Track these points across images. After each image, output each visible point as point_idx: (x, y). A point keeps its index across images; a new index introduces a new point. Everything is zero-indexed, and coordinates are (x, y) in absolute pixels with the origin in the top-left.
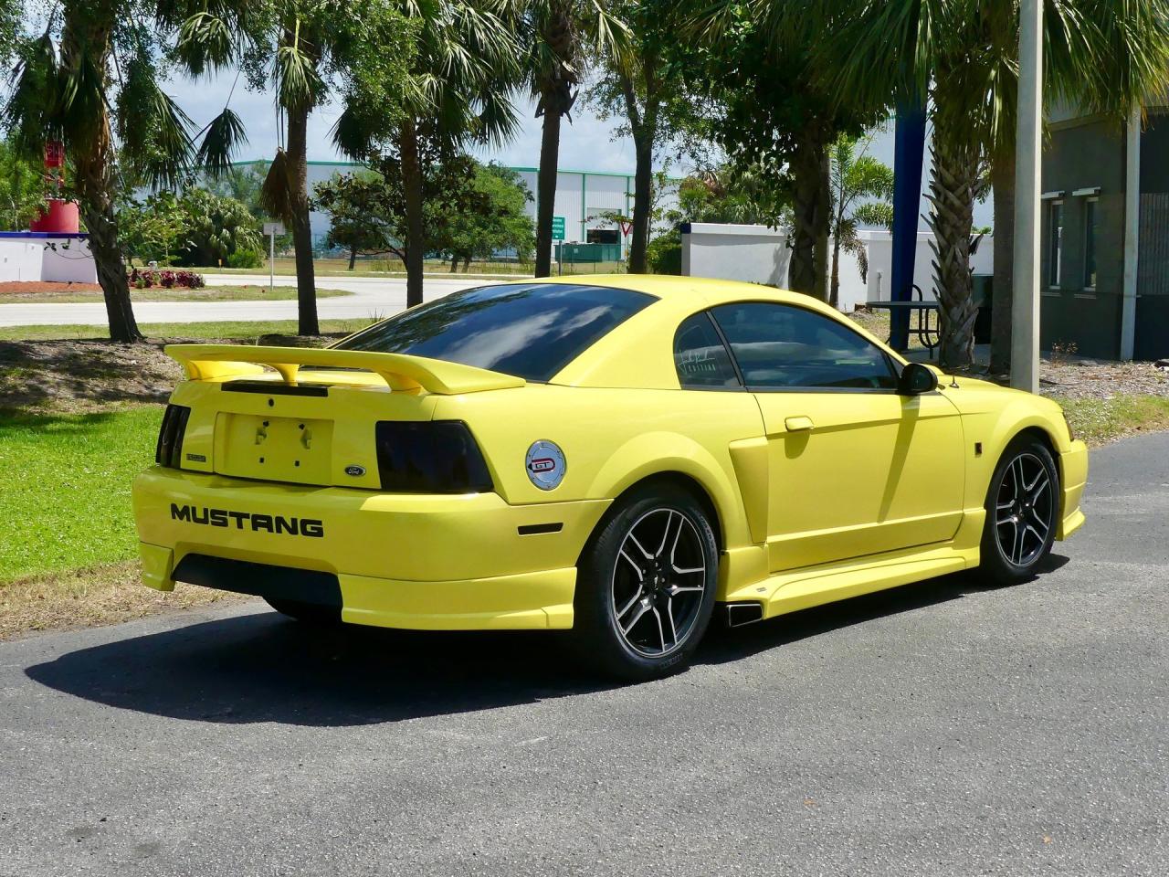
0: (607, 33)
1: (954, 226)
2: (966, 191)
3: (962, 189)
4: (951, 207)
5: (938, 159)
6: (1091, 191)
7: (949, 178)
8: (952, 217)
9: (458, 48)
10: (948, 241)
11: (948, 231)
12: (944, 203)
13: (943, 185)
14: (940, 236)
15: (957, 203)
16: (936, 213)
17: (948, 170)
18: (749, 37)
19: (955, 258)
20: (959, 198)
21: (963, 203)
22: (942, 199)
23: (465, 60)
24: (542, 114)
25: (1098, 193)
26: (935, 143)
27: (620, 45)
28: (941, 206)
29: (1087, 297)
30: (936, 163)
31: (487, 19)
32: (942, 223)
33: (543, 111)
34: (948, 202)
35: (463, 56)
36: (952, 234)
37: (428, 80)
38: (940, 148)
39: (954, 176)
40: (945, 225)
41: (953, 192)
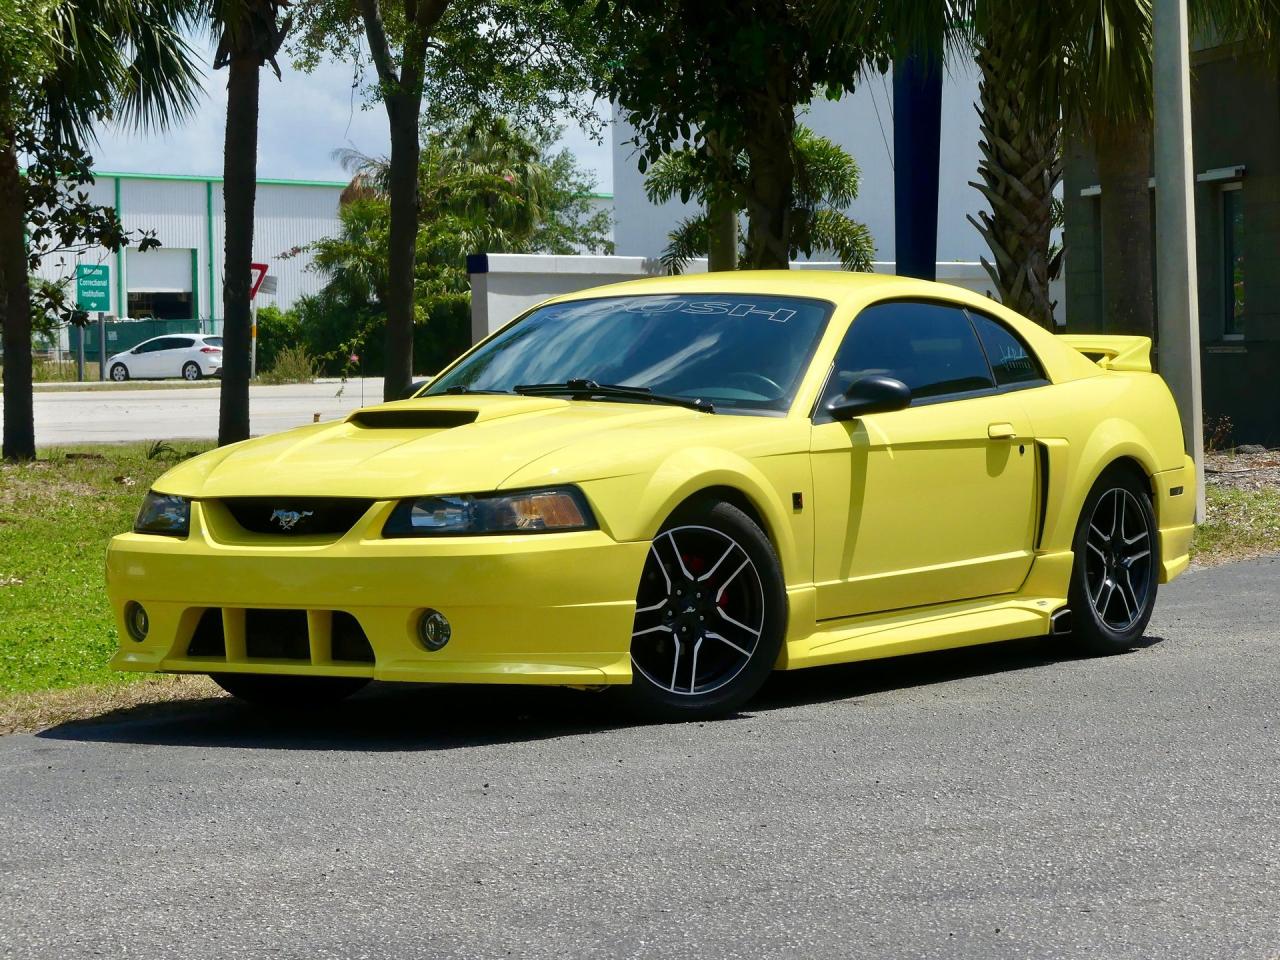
1: (1022, 234)
2: (1041, 174)
3: (1033, 172)
4: (1018, 202)
5: (991, 124)
6: (1229, 172)
7: (1012, 155)
8: (1019, 218)
10: (1013, 258)
11: (1014, 241)
12: (1005, 197)
13: (1002, 166)
14: (1000, 251)
15: (1027, 195)
16: (990, 212)
19: (1027, 285)
20: (1029, 187)
21: (1035, 194)
22: (1001, 188)
24: (225, 63)
25: (1242, 176)
26: (985, 97)
28: (1000, 202)
29: (1229, 350)
32: (1003, 228)
33: (228, 58)
34: (1011, 194)
36: (1020, 247)
39: (1021, 153)
40: (1008, 232)
41: (1019, 177)
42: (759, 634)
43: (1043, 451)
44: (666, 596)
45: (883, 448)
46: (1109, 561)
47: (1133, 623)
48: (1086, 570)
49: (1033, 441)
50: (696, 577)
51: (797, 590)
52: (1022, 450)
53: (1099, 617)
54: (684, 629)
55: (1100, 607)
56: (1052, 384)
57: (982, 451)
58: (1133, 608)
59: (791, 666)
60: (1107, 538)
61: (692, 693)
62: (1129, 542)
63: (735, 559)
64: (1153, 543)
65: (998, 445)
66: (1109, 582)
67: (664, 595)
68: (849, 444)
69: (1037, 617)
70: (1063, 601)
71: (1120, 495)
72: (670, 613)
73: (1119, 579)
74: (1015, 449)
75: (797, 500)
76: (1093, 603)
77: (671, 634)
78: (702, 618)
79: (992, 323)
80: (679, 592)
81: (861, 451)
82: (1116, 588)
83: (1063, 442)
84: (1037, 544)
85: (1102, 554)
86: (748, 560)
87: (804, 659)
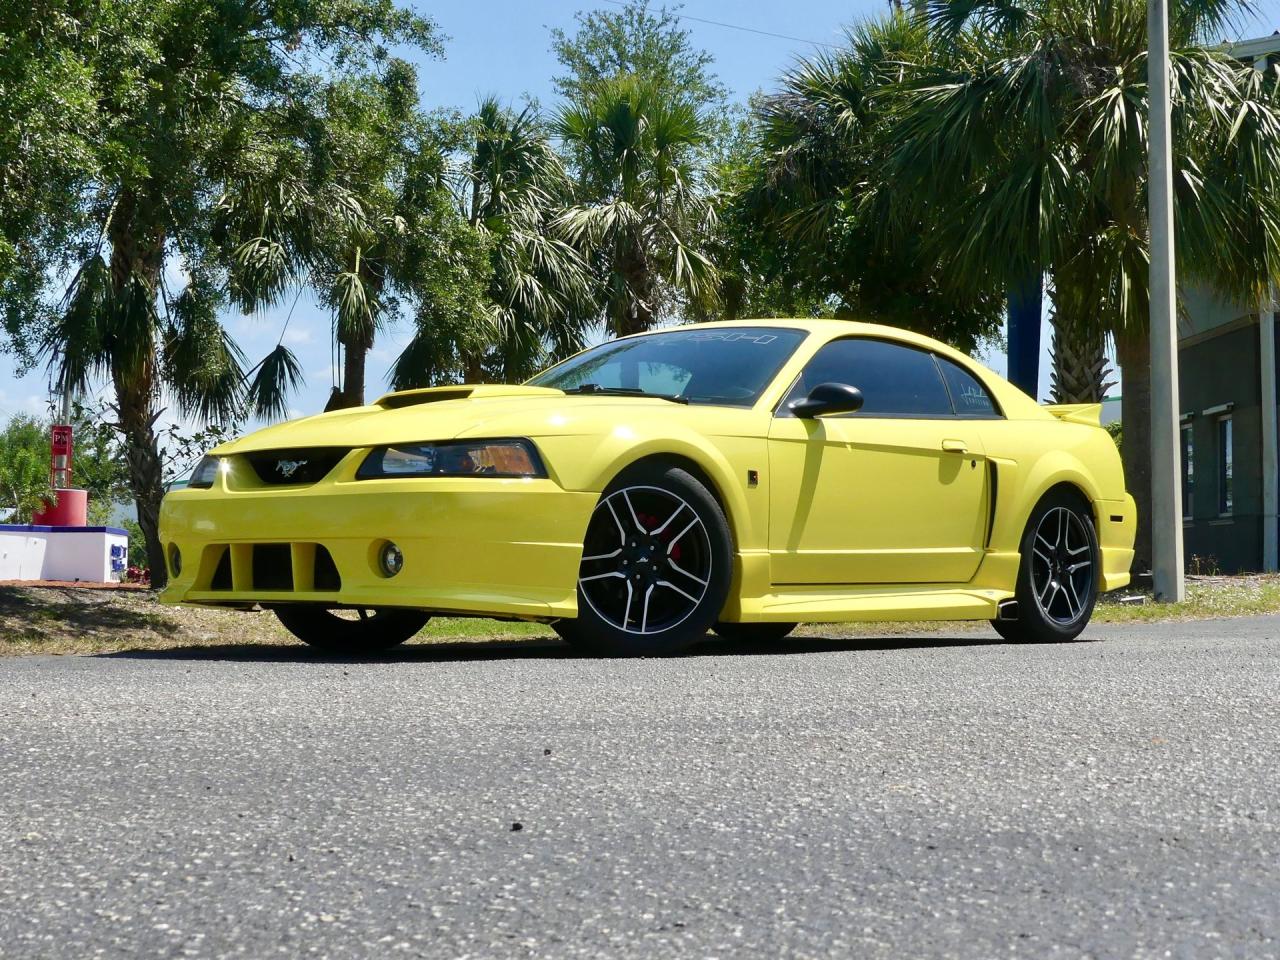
0: (685, 265)
5: (1061, 362)
6: (1223, 408)
7: (1073, 382)
9: (528, 278)
17: (1070, 373)
18: (855, 233)
23: (537, 289)
25: (1231, 411)
26: (1055, 345)
27: (700, 278)
29: (1223, 523)
30: (1057, 366)
31: (558, 247)
35: (534, 285)
37: (497, 311)
38: (1062, 351)
39: (1078, 379)
41: (1076, 396)
42: (706, 584)
43: (992, 467)
44: (620, 546)
45: (842, 445)
46: (1055, 566)
47: (1075, 618)
48: (1032, 570)
49: (984, 458)
50: (649, 532)
51: (750, 554)
52: (974, 465)
53: (1044, 611)
54: (638, 577)
55: (1045, 603)
56: (1006, 418)
57: (936, 460)
58: (1075, 608)
59: (743, 620)
60: (1052, 548)
61: (643, 632)
62: (1073, 553)
63: (686, 517)
64: (1094, 556)
65: (952, 457)
66: (1054, 584)
67: (619, 545)
68: (806, 437)
69: (987, 603)
70: (1012, 594)
71: (1064, 514)
72: (625, 562)
73: (1064, 582)
74: (967, 463)
75: (753, 477)
76: (1038, 599)
77: (624, 580)
78: (655, 568)
79: (957, 368)
80: (634, 545)
81: (816, 446)
82: (1060, 590)
83: (1013, 463)
84: (987, 544)
85: (1048, 561)
86: (698, 519)
87: (758, 615)
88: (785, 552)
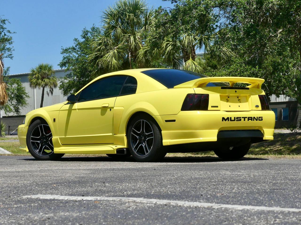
45: (75, 109)
47: (146, 154)
48: (131, 140)
49: (114, 108)
50: (46, 134)
51: (55, 138)
52: (111, 110)
53: (135, 151)
54: (44, 143)
55: (136, 149)
56: (135, 94)
57: (100, 110)
58: (147, 151)
59: (55, 153)
60: (139, 133)
62: (147, 134)
64: (155, 135)
68: (68, 109)
69: (113, 149)
70: (126, 147)
71: (143, 121)
72: (42, 140)
73: (143, 143)
74: (109, 110)
75: (54, 120)
76: (133, 148)
77: (39, 143)
80: (44, 136)
81: (70, 111)
82: (142, 145)
83: (123, 108)
85: (137, 136)
87: (57, 152)
88: (64, 137)
